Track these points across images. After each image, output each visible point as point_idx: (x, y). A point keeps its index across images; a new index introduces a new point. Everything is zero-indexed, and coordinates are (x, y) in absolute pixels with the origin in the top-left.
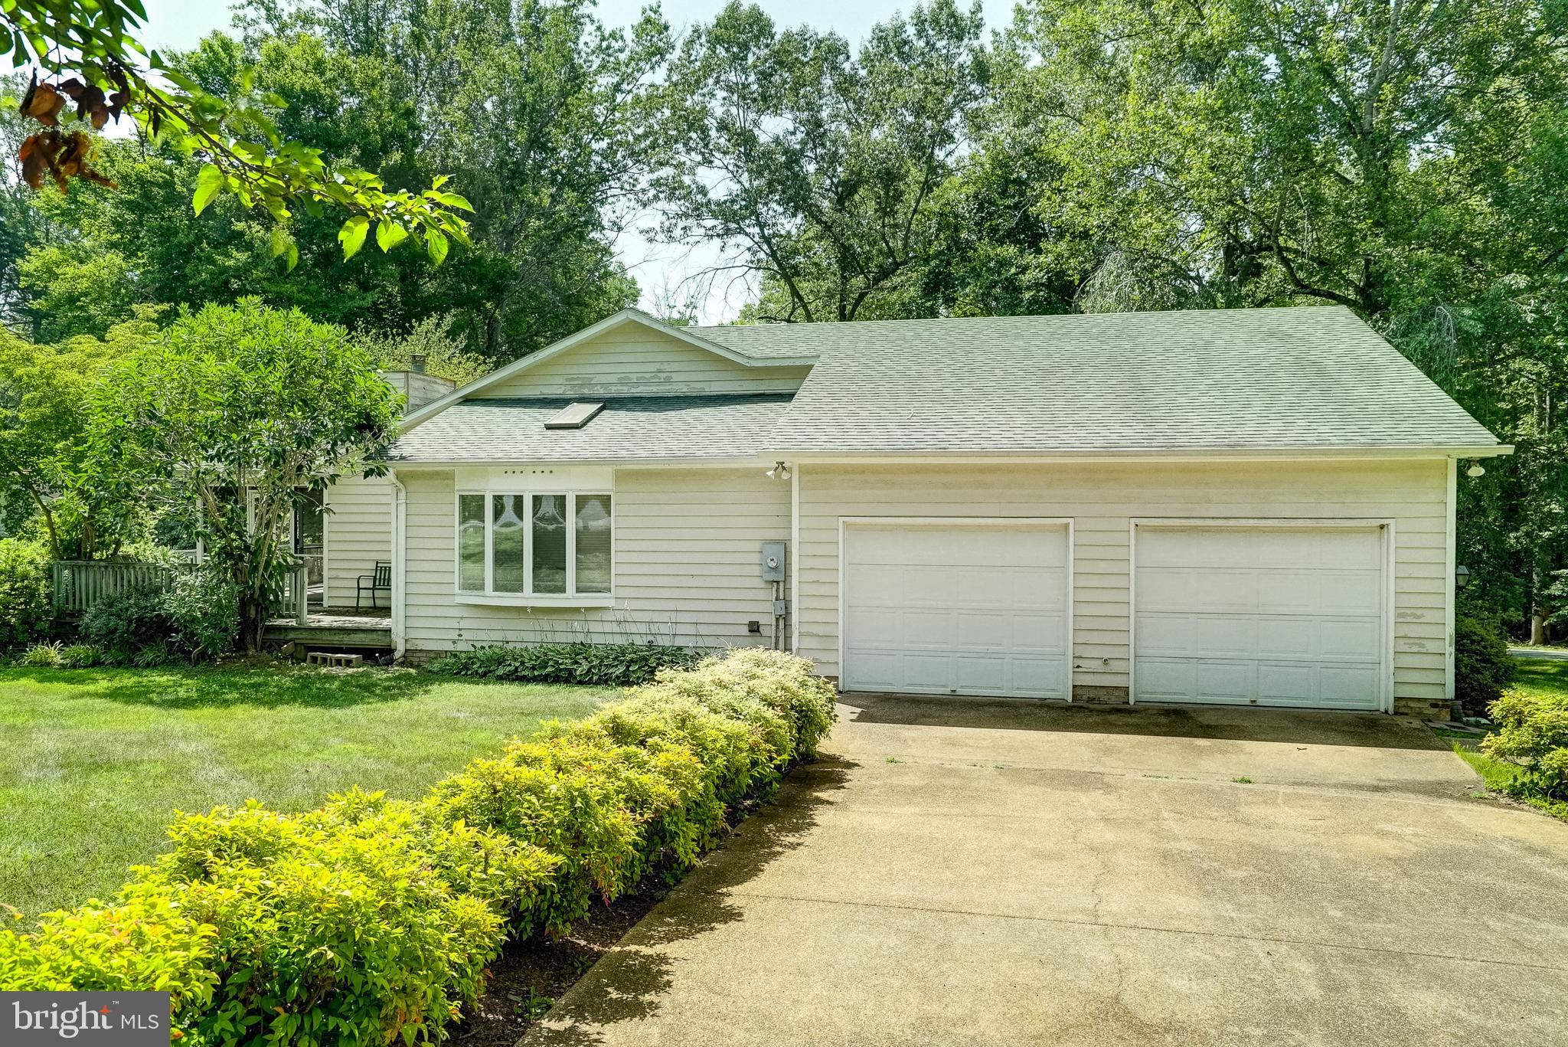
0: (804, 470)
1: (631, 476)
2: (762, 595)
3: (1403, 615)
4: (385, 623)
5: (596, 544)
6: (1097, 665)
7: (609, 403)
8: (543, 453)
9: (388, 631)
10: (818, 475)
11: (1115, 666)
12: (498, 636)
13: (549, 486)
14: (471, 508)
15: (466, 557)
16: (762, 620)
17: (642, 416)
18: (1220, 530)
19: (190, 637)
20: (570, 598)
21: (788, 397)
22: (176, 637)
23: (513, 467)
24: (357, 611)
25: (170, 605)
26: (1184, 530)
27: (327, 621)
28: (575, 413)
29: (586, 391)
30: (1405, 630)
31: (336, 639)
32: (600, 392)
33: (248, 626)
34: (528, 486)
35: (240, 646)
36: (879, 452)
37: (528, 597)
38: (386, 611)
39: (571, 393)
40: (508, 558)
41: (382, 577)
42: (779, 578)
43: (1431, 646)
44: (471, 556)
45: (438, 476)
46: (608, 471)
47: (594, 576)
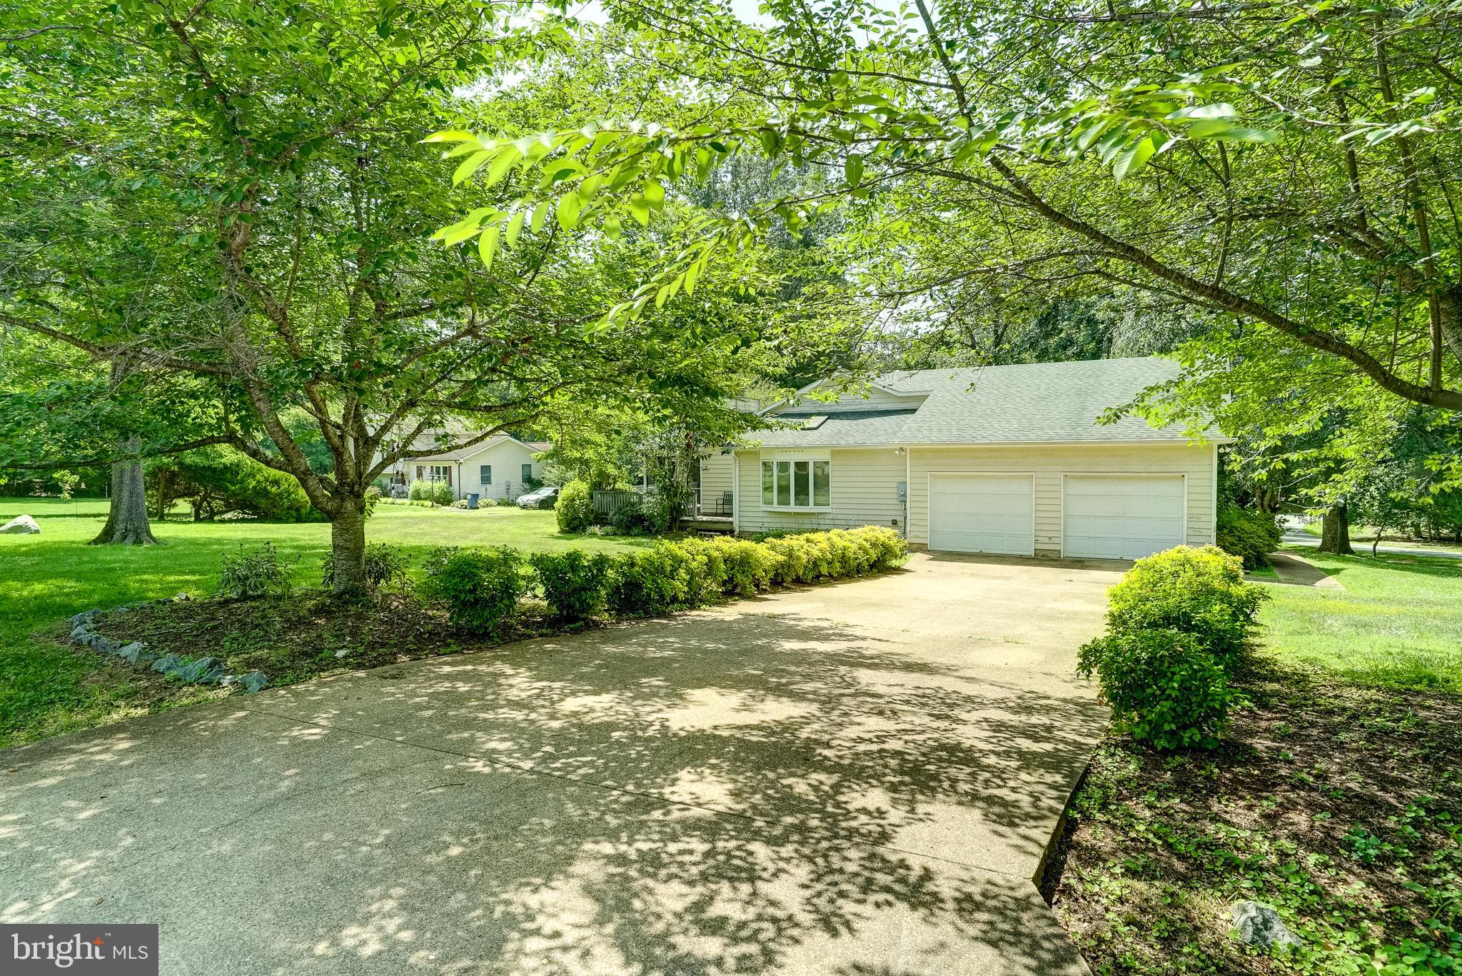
0: (912, 451)
1: (838, 452)
2: (898, 507)
3: (1191, 517)
4: (730, 519)
5: (823, 483)
6: (1047, 540)
7: (832, 416)
8: (799, 442)
9: (731, 523)
10: (919, 453)
11: (1055, 540)
12: (779, 525)
13: (801, 458)
14: (767, 466)
15: (765, 489)
16: (898, 519)
17: (846, 422)
18: (1106, 478)
19: (652, 524)
20: (811, 508)
21: (913, 411)
22: (646, 524)
23: (785, 449)
24: (716, 515)
25: (644, 510)
26: (1085, 477)
27: (705, 518)
28: (814, 422)
29: (821, 409)
30: (1192, 525)
31: (709, 526)
32: (827, 410)
33: (674, 520)
34: (793, 458)
35: (670, 528)
36: (944, 443)
37: (793, 508)
38: (730, 515)
39: (814, 411)
40: (783, 490)
41: (728, 499)
42: (903, 499)
43: (1205, 532)
44: (768, 489)
45: (754, 453)
46: (828, 450)
47: (821, 499)
